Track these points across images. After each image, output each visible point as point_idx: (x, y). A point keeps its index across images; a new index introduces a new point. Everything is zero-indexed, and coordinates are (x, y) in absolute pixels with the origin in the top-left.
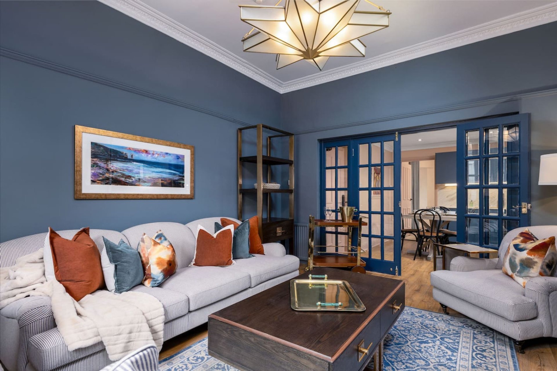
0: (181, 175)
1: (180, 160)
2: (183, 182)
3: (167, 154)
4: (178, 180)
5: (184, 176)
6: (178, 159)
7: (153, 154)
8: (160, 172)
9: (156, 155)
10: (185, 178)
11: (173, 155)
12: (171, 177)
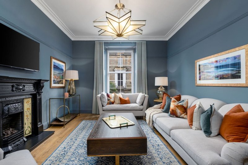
0: (238, 70)
1: (237, 59)
2: (240, 74)
3: (227, 58)
4: (235, 74)
5: (240, 70)
6: (235, 59)
7: (220, 61)
8: (223, 71)
9: (221, 62)
10: (242, 71)
11: (232, 57)
12: (230, 72)
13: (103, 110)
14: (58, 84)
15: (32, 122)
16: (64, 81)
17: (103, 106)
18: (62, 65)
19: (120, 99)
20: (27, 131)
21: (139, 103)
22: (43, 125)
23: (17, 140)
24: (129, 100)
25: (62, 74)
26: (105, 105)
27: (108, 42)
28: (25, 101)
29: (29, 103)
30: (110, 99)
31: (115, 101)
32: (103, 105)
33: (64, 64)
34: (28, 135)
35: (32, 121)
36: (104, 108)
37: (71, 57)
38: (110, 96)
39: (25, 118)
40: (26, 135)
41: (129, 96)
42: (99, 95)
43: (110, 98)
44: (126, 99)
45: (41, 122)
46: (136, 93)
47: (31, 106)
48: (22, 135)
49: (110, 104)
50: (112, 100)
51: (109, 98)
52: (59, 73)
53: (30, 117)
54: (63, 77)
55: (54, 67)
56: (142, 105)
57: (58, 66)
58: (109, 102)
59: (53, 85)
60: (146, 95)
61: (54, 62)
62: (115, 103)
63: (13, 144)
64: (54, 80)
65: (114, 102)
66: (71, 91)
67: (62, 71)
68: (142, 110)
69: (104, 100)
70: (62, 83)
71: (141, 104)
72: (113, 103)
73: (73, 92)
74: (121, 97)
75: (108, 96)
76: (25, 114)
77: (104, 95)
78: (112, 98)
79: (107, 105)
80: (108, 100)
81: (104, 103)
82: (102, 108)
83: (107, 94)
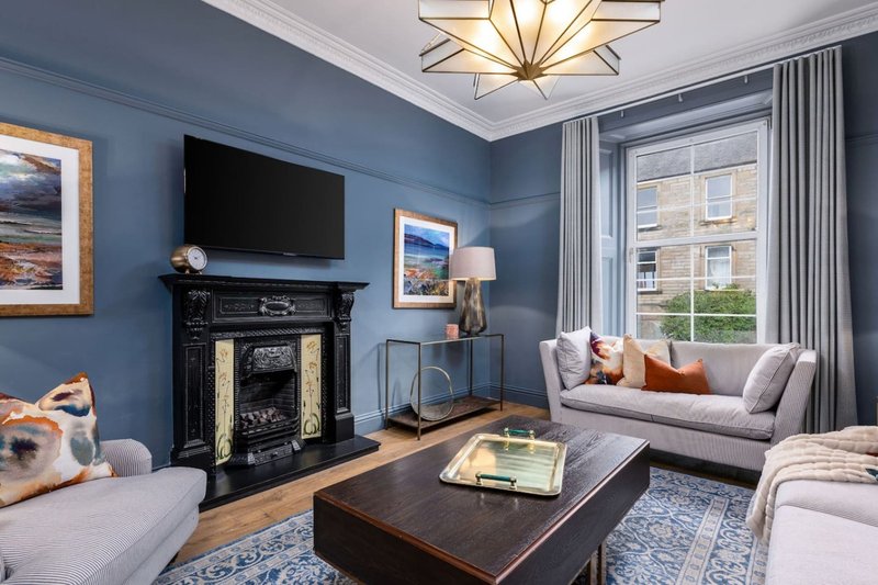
13: (563, 405)
14: (425, 294)
15: (322, 404)
16: (451, 284)
17: (564, 387)
18: (443, 233)
19: (649, 362)
20: (309, 424)
22: (353, 418)
23: (275, 442)
25: (442, 263)
26: (569, 383)
27: (619, 112)
28: (306, 341)
29: (315, 348)
30: (598, 363)
31: (624, 373)
32: (566, 383)
33: (450, 230)
34: (312, 436)
35: (322, 400)
36: (565, 394)
37: (484, 201)
38: (603, 347)
39: (304, 388)
40: (306, 436)
42: (551, 344)
43: (602, 357)
45: (349, 407)
47: (320, 356)
48: (292, 430)
49: (599, 382)
50: (609, 366)
51: (596, 358)
52: (427, 261)
53: (317, 387)
54: (446, 272)
55: (406, 242)
56: (773, 409)
57: (425, 238)
58: (594, 372)
59: (403, 298)
61: (407, 227)
62: (622, 382)
63: (263, 450)
64: (407, 284)
65: (621, 376)
66: (468, 320)
67: (444, 252)
68: (766, 440)
69: (569, 363)
70: (443, 293)
71: (765, 405)
72: (612, 380)
73: (472, 325)
74: (655, 355)
75: (594, 345)
76: (304, 378)
77: (566, 340)
78: (608, 358)
79: (584, 383)
80: (593, 364)
81: (569, 375)
82: (561, 397)
83: (593, 338)
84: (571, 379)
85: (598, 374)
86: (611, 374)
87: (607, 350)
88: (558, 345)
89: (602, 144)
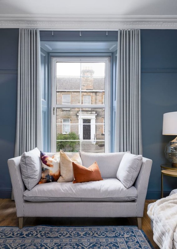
13: (26, 201)
17: (26, 188)
19: (75, 167)
21: (126, 180)
24: (97, 172)
26: (29, 186)
30: (47, 169)
31: (61, 174)
32: (27, 185)
36: (27, 193)
38: (49, 159)
41: (99, 160)
42: (17, 160)
43: (49, 166)
44: (92, 168)
46: (116, 153)
49: (48, 182)
50: (53, 171)
51: (45, 166)
56: (134, 185)
58: (44, 175)
60: (145, 160)
62: (60, 179)
68: (134, 201)
69: (29, 172)
71: (132, 183)
72: (54, 179)
74: (79, 162)
75: (43, 159)
77: (28, 157)
78: (52, 166)
79: (38, 184)
80: (43, 170)
81: (29, 180)
82: (24, 196)
83: (42, 155)
84: (30, 183)
85: (46, 176)
86: (54, 175)
87: (51, 162)
88: (22, 160)
89: (42, 50)
